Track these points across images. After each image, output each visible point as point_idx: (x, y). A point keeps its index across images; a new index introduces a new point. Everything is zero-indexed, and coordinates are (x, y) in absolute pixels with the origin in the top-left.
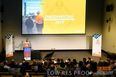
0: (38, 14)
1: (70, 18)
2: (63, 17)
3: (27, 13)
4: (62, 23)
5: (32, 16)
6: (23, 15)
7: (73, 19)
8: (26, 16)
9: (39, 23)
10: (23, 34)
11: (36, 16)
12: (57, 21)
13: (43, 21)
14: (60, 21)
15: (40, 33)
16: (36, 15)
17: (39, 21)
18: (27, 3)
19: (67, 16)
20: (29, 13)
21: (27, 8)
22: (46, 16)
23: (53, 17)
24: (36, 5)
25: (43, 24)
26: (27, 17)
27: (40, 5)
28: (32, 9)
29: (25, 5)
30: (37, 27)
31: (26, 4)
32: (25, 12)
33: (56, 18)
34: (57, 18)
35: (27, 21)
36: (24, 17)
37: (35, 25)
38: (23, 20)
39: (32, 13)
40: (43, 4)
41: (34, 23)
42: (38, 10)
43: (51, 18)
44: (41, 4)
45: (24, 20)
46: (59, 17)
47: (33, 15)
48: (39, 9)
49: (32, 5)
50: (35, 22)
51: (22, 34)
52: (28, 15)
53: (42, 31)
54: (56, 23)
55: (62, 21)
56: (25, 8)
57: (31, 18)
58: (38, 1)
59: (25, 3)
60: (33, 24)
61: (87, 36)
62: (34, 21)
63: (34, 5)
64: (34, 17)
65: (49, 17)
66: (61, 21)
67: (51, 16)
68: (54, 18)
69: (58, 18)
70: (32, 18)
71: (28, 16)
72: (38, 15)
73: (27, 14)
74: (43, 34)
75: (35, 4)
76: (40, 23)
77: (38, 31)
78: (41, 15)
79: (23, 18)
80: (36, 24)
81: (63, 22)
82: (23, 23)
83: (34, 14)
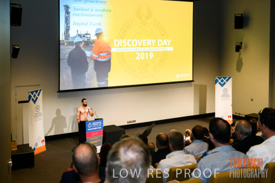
0: (98, 35)
1: (165, 45)
2: (152, 43)
3: (72, 33)
4: (149, 57)
5: (85, 42)
6: (62, 37)
7: (171, 49)
8: (70, 40)
9: (100, 60)
10: (61, 89)
11: (94, 42)
12: (140, 52)
13: (109, 54)
14: (145, 52)
15: (103, 84)
16: (93, 37)
17: (101, 54)
18: (72, 6)
19: (159, 40)
20: (75, 34)
21: (72, 19)
22: (115, 41)
23: (130, 43)
24: (94, 13)
25: (109, 62)
26: (71, 44)
27: (102, 13)
28: (83, 24)
29: (67, 13)
30: (95, 70)
31: (70, 10)
32: (67, 30)
33: (138, 46)
34: (140, 45)
35: (71, 54)
36: (64, 44)
37: (91, 65)
38: (61, 52)
39: (83, 32)
40: (110, 11)
41: (88, 60)
42: (99, 27)
43: (127, 46)
44: (104, 10)
45: (65, 51)
46: (144, 43)
47: (86, 39)
48: (100, 24)
49: (84, 12)
50: (91, 58)
51: (60, 91)
52: (74, 38)
53: (108, 79)
54: (137, 58)
55: (149, 52)
56: (67, 20)
57: (82, 45)
58: (97, 2)
59: (67, 7)
60: (87, 63)
61: (195, 85)
62: (88, 53)
63: (90, 12)
64: (88, 43)
65: (123, 44)
66: (147, 54)
67: (126, 42)
68: (132, 47)
69: (142, 46)
70: (84, 46)
71: (75, 41)
72: (98, 38)
73: (71, 35)
74: (109, 86)
75: (92, 10)
76: (103, 60)
77: (98, 81)
78: (105, 38)
79: (61, 47)
80: (93, 61)
81: (152, 56)
82: (63, 59)
83: (88, 36)
